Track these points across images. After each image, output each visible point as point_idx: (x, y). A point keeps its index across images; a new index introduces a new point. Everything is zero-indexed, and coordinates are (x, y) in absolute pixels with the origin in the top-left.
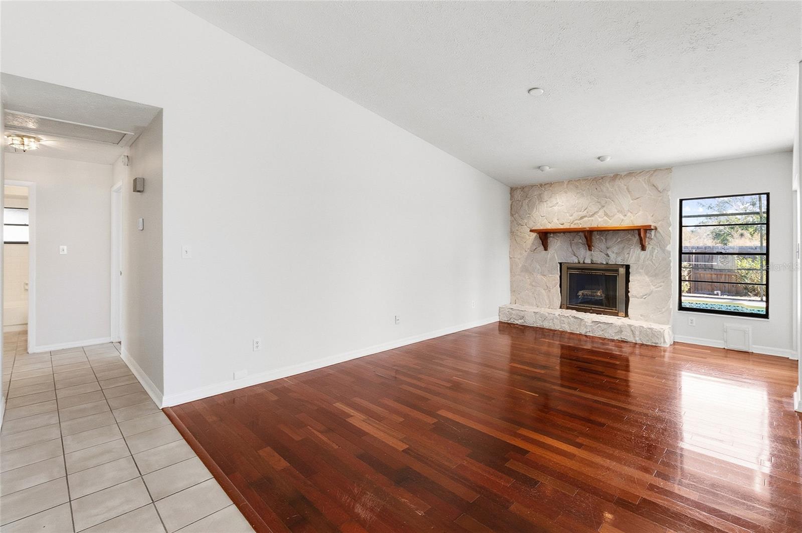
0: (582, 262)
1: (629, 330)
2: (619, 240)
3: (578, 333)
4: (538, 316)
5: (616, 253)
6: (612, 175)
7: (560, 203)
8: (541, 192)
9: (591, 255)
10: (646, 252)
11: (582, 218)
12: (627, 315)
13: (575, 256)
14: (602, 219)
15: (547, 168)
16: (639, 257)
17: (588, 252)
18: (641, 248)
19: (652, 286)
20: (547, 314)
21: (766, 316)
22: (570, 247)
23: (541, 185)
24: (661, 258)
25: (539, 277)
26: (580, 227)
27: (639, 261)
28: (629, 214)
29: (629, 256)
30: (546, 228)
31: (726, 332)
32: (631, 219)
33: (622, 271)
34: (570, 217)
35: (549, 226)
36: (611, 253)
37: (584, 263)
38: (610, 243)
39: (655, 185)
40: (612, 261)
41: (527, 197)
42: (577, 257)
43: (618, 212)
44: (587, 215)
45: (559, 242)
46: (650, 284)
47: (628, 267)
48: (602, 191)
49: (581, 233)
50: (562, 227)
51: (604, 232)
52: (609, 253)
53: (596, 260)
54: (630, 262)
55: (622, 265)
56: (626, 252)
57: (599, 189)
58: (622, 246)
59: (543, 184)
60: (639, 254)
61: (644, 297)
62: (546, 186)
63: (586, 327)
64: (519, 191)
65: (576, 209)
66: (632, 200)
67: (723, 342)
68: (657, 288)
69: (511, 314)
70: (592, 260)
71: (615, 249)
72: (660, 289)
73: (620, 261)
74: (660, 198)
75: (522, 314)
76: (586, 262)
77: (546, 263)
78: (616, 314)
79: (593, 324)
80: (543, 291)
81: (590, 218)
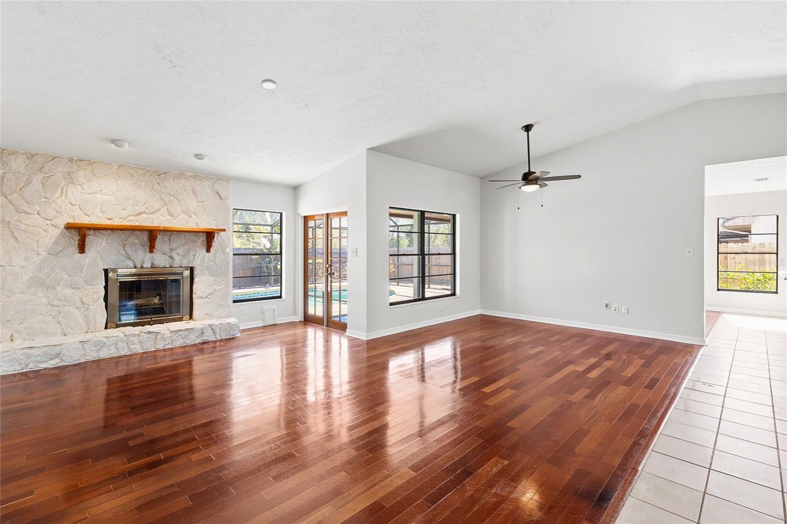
0: (139, 266)
1: (210, 330)
2: (184, 241)
3: (154, 349)
4: (87, 346)
5: (182, 256)
6: (177, 172)
7: (104, 190)
8: (71, 170)
9: (152, 258)
10: (210, 253)
11: (139, 214)
12: (191, 317)
13: (129, 259)
14: (166, 218)
15: (127, 145)
16: (204, 259)
17: (149, 255)
18: (206, 250)
19: (215, 285)
20: (105, 339)
21: (280, 297)
22: (122, 248)
23: (71, 160)
24: (222, 259)
25: (68, 291)
26: (137, 224)
27: (203, 263)
28: (193, 216)
29: (194, 258)
30: (82, 222)
31: (263, 313)
32: (196, 221)
33: (187, 273)
34: (123, 212)
35: (85, 220)
36: (176, 255)
37: (142, 267)
38: (174, 245)
39: (219, 192)
40: (177, 263)
41: (40, 170)
42: (133, 261)
43: (183, 212)
44: (147, 211)
45: (104, 242)
46: (214, 283)
47: (192, 270)
48: (166, 187)
49: (138, 232)
50: (109, 223)
51: (169, 232)
52: (174, 255)
53: (157, 263)
54: (196, 264)
55: (186, 268)
56: (192, 253)
57: (161, 184)
58: (187, 248)
59: (75, 159)
60: (204, 256)
61: (209, 297)
62: (83, 163)
63: (164, 339)
64: (21, 159)
65: (131, 202)
66: (197, 202)
67: (262, 321)
68: (219, 286)
69: (28, 356)
70: (152, 264)
71: (181, 251)
72: (222, 286)
73: (185, 264)
74: (221, 205)
75: (57, 350)
76: (145, 266)
77: (81, 271)
78: (181, 319)
79: (172, 334)
80: (76, 311)
81: (150, 216)
